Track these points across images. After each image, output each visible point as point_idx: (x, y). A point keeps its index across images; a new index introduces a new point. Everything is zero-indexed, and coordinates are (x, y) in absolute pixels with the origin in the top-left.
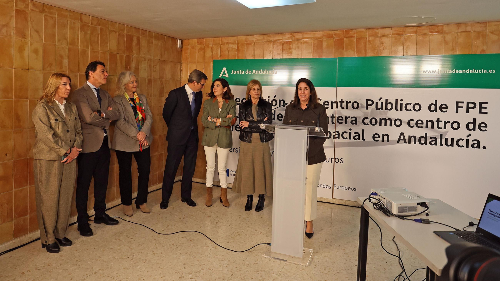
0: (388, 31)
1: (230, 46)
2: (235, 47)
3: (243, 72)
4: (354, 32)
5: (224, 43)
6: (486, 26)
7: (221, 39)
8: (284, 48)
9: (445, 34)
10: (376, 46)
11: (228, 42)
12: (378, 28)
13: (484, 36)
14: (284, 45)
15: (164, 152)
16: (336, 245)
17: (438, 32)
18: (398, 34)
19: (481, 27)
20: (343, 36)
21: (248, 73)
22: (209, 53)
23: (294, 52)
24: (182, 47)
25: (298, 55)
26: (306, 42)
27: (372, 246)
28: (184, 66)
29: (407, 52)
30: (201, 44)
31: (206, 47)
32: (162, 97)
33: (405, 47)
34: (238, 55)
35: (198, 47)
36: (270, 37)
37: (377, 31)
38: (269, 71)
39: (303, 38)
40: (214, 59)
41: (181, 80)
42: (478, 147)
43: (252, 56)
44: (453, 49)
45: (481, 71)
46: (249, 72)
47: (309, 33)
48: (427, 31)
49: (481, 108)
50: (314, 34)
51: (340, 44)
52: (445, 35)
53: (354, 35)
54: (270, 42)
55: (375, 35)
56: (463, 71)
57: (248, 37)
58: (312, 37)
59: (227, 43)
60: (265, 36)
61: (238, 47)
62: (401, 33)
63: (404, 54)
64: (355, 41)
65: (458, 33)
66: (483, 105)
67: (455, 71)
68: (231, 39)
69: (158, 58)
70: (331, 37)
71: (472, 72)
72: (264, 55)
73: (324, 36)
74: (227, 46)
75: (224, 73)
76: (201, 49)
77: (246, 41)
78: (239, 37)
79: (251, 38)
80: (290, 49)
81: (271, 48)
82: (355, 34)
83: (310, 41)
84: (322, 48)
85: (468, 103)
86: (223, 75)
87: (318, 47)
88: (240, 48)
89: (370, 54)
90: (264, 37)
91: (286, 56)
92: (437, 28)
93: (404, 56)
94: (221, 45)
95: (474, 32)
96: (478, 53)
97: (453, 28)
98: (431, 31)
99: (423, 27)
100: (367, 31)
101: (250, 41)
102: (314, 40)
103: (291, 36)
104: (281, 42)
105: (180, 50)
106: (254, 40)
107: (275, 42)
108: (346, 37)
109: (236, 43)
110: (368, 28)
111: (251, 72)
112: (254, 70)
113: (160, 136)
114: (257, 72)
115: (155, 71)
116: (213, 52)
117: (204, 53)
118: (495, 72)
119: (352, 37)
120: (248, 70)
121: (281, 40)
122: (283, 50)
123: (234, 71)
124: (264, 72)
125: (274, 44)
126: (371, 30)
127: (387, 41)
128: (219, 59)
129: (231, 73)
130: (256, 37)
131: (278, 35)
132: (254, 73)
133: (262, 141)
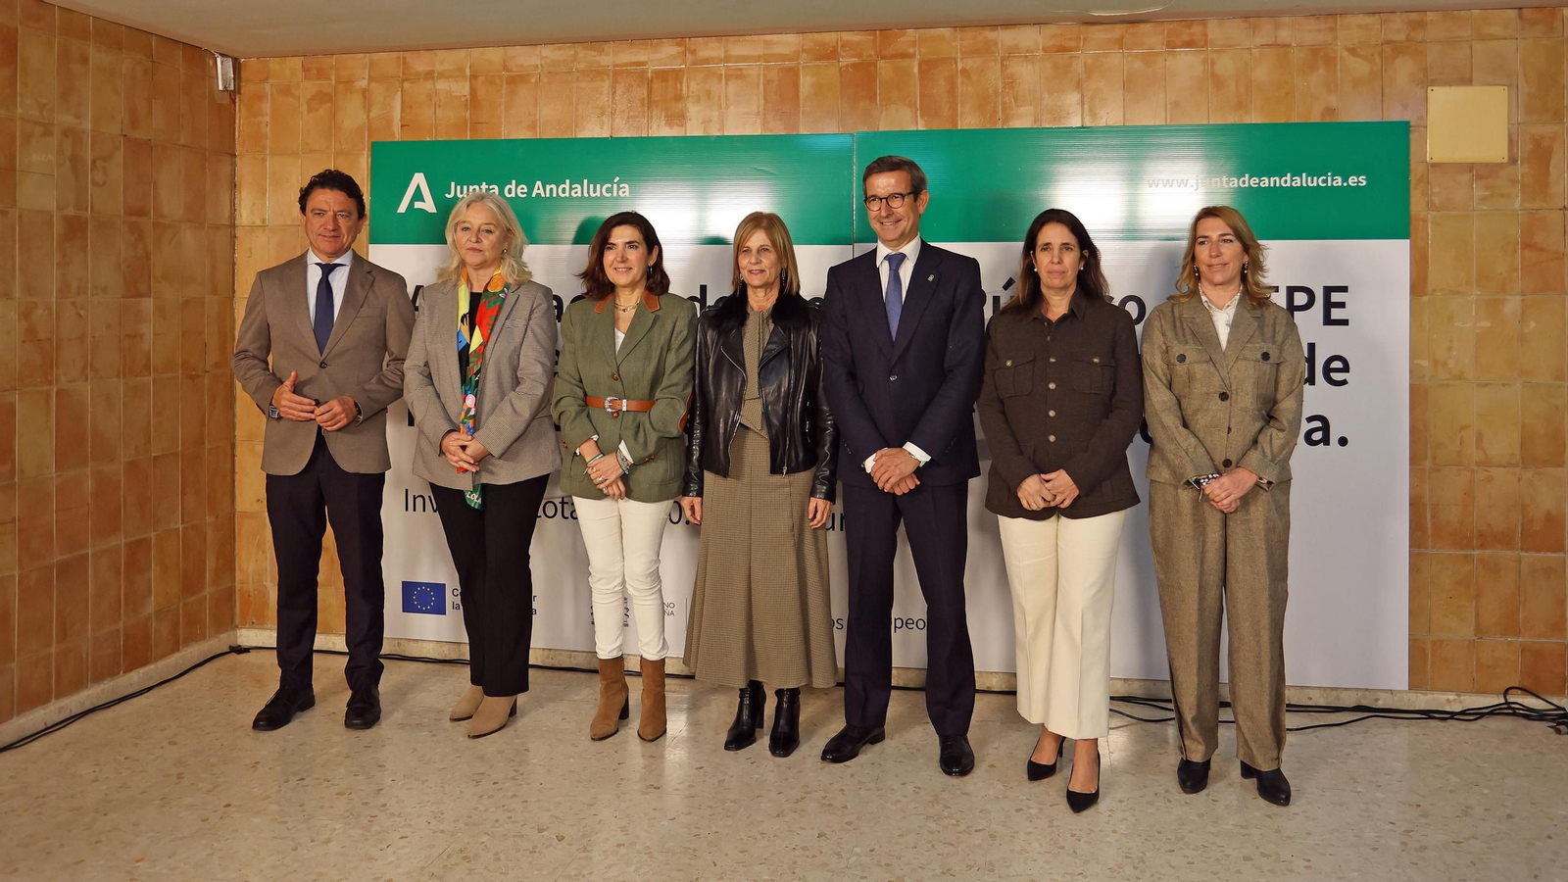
0: (1028, 37)
1: (442, 85)
2: (462, 89)
3: (496, 191)
4: (913, 39)
5: (417, 74)
6: (1332, 29)
7: (404, 58)
8: (656, 97)
9: (1213, 51)
10: (990, 91)
11: (433, 72)
12: (994, 26)
13: (1330, 62)
14: (656, 86)
15: (153, 534)
16: (858, 850)
17: (1190, 44)
18: (1062, 49)
19: (1319, 31)
20: (873, 53)
21: (513, 195)
22: (352, 115)
23: (694, 111)
24: (237, 91)
25: (706, 122)
26: (739, 75)
28: (244, 168)
29: (1094, 115)
30: (318, 79)
31: (341, 87)
32: (141, 295)
33: (1088, 94)
34: (475, 124)
35: (310, 88)
36: (601, 52)
37: (991, 35)
38: (598, 186)
39: (727, 59)
40: (374, 139)
41: (233, 226)
42: (1326, 440)
43: (533, 126)
44: (1240, 106)
45: (1325, 181)
46: (519, 191)
47: (747, 38)
48: (1152, 37)
49: (1329, 305)
50: (769, 44)
51: (861, 84)
52: (1214, 56)
53: (911, 50)
54: (597, 73)
55: (986, 50)
56: (1272, 179)
57: (512, 51)
58: (759, 56)
59: (429, 75)
60: (579, 48)
61: (473, 91)
62: (1073, 44)
63: (1082, 121)
64: (916, 70)
65: (1253, 51)
66: (1336, 297)
67: (1247, 182)
68: (446, 60)
70: (830, 54)
71: (1299, 185)
72: (579, 125)
73: (803, 51)
74: (429, 85)
75: (418, 196)
76: (322, 97)
77: (506, 68)
78: (476, 52)
79: (526, 58)
80: (678, 98)
81: (605, 99)
82: (914, 44)
83: (754, 71)
84: (797, 96)
85: (1291, 291)
86: (411, 204)
87: (784, 92)
88: (481, 93)
89: (968, 121)
90: (576, 54)
91: (662, 130)
92: (1188, 31)
93: (1083, 127)
94: (406, 85)
95: (1301, 46)
96: (1315, 118)
97: (1235, 30)
98: (1168, 42)
99: (1142, 26)
100: (958, 34)
101: (521, 66)
102: (767, 68)
103: (680, 49)
104: (644, 72)
105: (226, 100)
106: (539, 63)
107: (617, 74)
108: (883, 58)
109: (465, 76)
110: (961, 25)
111: (526, 190)
112: (539, 183)
113: (132, 466)
114: (551, 189)
115: (104, 183)
116: (369, 111)
117: (333, 115)
118: (1365, 183)
119: (904, 56)
120: (514, 182)
121: (644, 63)
122: (649, 103)
123: (459, 187)
124: (579, 189)
125: (615, 82)
126: (970, 33)
127: (1026, 74)
128: (397, 137)
129: (447, 195)
130: (547, 52)
131: (631, 44)
132: (538, 195)
133: (775, 469)
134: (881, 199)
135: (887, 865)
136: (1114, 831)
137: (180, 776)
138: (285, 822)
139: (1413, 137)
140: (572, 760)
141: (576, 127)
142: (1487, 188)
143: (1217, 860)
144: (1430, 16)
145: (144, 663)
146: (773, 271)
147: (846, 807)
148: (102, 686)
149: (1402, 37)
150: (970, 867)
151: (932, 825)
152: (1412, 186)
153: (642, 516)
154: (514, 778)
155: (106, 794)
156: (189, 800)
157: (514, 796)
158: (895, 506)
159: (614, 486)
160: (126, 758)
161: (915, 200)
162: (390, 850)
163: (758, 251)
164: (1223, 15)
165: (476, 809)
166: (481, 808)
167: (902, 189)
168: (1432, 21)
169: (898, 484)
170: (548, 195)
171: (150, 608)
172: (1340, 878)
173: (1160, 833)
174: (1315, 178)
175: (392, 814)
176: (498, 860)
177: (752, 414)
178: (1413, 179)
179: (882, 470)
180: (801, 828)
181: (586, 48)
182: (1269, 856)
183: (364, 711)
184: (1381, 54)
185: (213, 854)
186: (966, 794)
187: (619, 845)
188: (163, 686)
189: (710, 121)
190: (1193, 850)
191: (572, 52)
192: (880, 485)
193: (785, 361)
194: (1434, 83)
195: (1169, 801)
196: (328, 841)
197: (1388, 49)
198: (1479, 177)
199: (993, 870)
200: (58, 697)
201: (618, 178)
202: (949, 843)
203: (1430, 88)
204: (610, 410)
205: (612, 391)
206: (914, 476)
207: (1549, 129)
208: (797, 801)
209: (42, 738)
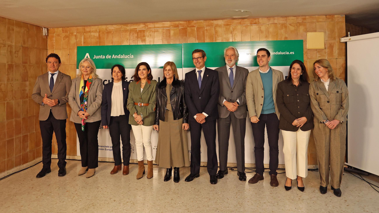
0: (220, 22)
1: (92, 34)
2: (97, 35)
3: (104, 57)
5: (87, 31)
6: (286, 20)
7: (84, 28)
8: (139, 36)
10: (212, 34)
11: (90, 31)
12: (213, 20)
13: (286, 27)
14: (139, 34)
15: (29, 134)
17: (255, 23)
18: (228, 25)
19: (283, 20)
20: (186, 26)
21: (108, 58)
22: (73, 41)
23: (147, 39)
24: (48, 35)
26: (157, 31)
27: (210, 199)
29: (235, 39)
30: (65, 33)
31: (70, 34)
32: (25, 81)
33: (233, 35)
34: (100, 42)
35: (63, 35)
36: (127, 26)
37: (212, 22)
38: (127, 56)
39: (155, 27)
40: (78, 46)
43: (112, 43)
45: (285, 53)
47: (159, 23)
48: (247, 22)
50: (164, 24)
51: (184, 33)
52: (261, 26)
53: (195, 25)
54: (126, 31)
55: (211, 25)
57: (108, 26)
58: (162, 27)
59: (90, 32)
61: (99, 35)
62: (230, 24)
63: (232, 40)
64: (196, 30)
65: (269, 25)
68: (93, 28)
69: (20, 45)
70: (177, 26)
71: (279, 54)
73: (171, 26)
74: (89, 34)
76: (66, 37)
77: (106, 30)
78: (100, 26)
79: (111, 28)
80: (144, 36)
81: (128, 37)
82: (195, 24)
83: (160, 30)
84: (170, 36)
87: (167, 35)
88: (101, 36)
89: (207, 41)
91: (140, 43)
92: (255, 20)
93: (232, 42)
94: (84, 34)
95: (279, 24)
96: (283, 39)
97: (265, 20)
98: (251, 23)
99: (245, 19)
100: (205, 22)
101: (110, 29)
102: (163, 29)
103: (144, 25)
104: (137, 30)
105: (46, 38)
106: (113, 29)
107: (131, 31)
108: (188, 27)
109: (97, 32)
110: (206, 20)
111: (111, 57)
112: (114, 55)
113: (24, 119)
114: (116, 56)
115: (17, 56)
116: (77, 40)
117: (69, 40)
118: (294, 53)
119: (193, 26)
120: (108, 55)
121: (136, 29)
122: (138, 37)
123: (96, 56)
124: (122, 57)
125: (130, 33)
126: (208, 21)
127: (219, 30)
128: (83, 45)
129: (93, 58)
130: (115, 26)
131: (134, 24)
132: (114, 58)
133: (175, 119)
134: (196, 58)
135: (186, 206)
136: (237, 198)
137: (33, 188)
138: (54, 198)
139: (304, 43)
140: (119, 183)
141: (122, 43)
142: (320, 54)
143: (258, 203)
144: (307, 17)
145: (27, 162)
146: (172, 74)
147: (178, 193)
148: (17, 168)
149: (301, 22)
150: (204, 206)
151: (197, 197)
152: (304, 54)
153: (146, 129)
154: (106, 187)
155: (16, 192)
156: (34, 193)
157: (105, 191)
158: (200, 126)
159: (141, 123)
160: (21, 184)
161: (203, 58)
162: (77, 204)
163: (168, 70)
164: (263, 17)
165: (97, 194)
166: (98, 194)
167: (200, 56)
168: (307, 18)
169: (201, 121)
170: (116, 58)
171: (28, 150)
172: (284, 207)
173: (247, 198)
174: (283, 52)
175: (78, 196)
176: (100, 206)
177: (169, 107)
178: (304, 53)
179: (198, 118)
180: (168, 198)
181: (124, 25)
182: (270, 202)
183: (62, 172)
184: (297, 25)
185: (38, 205)
186: (205, 190)
187: (127, 202)
188: (31, 167)
189: (151, 41)
190: (253, 201)
191: (121, 26)
192: (197, 122)
193: (176, 95)
194: (308, 31)
195: (250, 191)
196: (63, 202)
197: (298, 24)
198: (318, 52)
199: (209, 207)
200: (7, 170)
201: (131, 54)
202: (200, 201)
203: (307, 33)
204: (139, 106)
205: (140, 102)
206: (205, 119)
207: (333, 41)
208: (168, 192)
209: (3, 179)
